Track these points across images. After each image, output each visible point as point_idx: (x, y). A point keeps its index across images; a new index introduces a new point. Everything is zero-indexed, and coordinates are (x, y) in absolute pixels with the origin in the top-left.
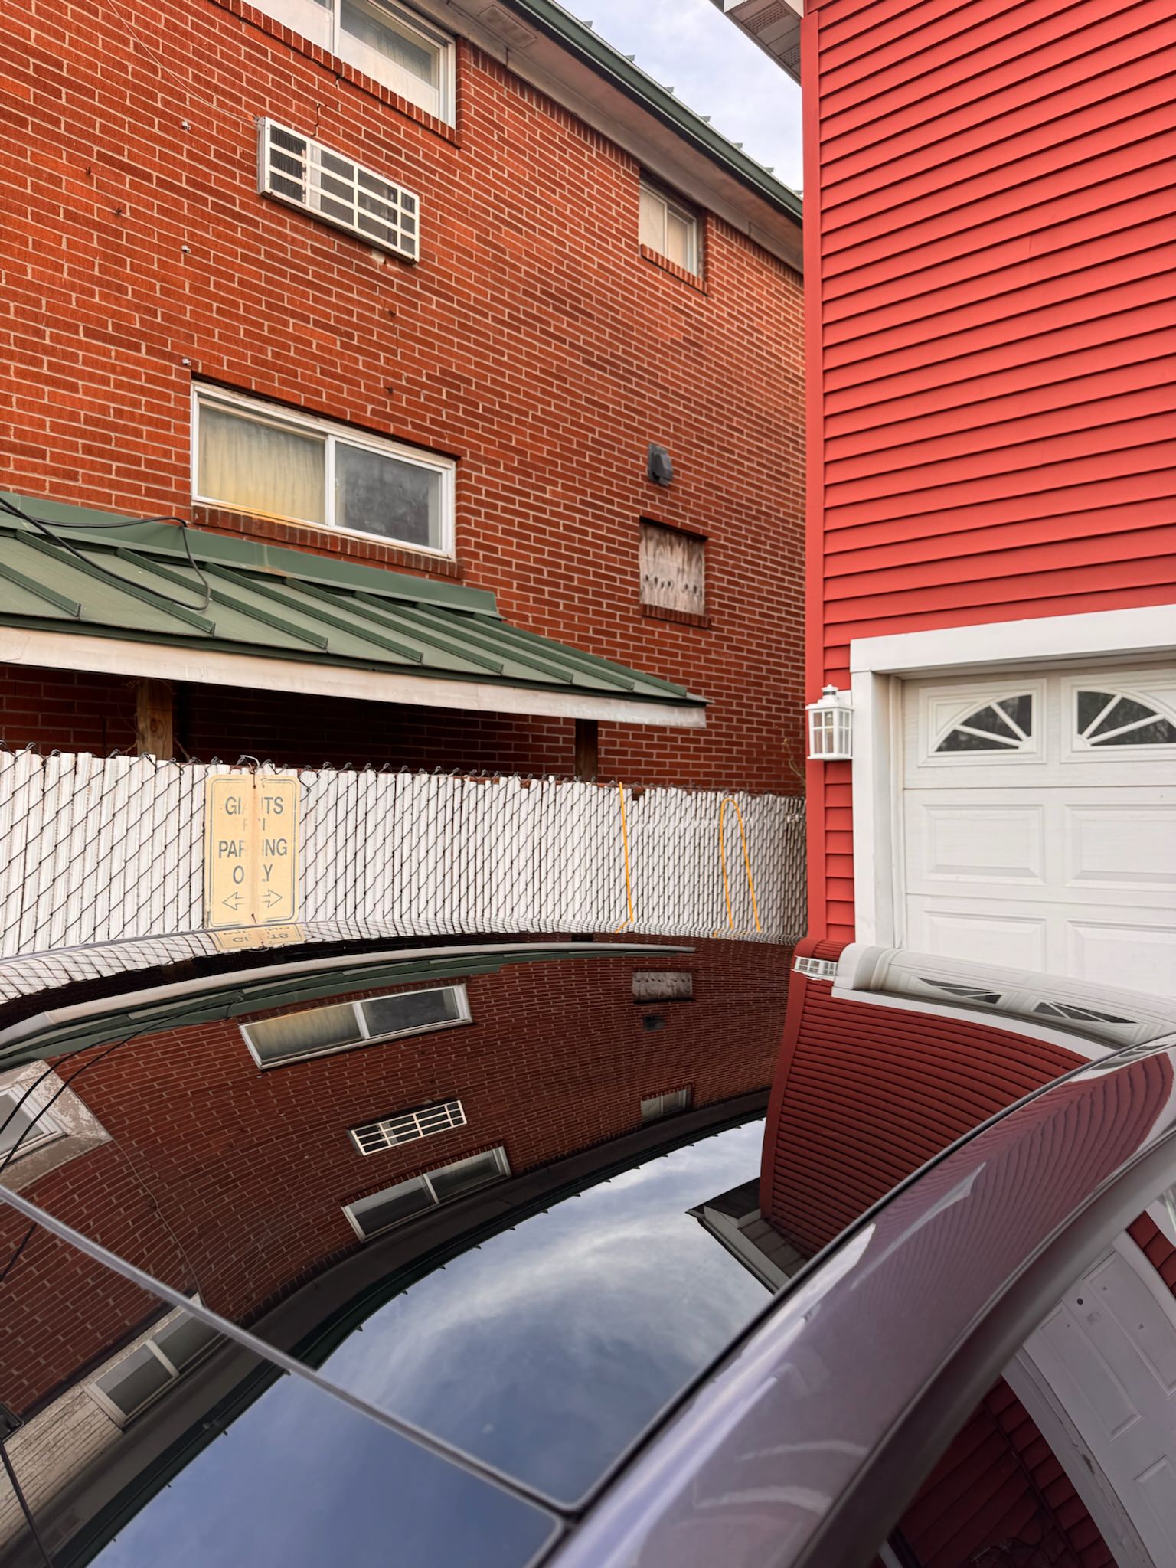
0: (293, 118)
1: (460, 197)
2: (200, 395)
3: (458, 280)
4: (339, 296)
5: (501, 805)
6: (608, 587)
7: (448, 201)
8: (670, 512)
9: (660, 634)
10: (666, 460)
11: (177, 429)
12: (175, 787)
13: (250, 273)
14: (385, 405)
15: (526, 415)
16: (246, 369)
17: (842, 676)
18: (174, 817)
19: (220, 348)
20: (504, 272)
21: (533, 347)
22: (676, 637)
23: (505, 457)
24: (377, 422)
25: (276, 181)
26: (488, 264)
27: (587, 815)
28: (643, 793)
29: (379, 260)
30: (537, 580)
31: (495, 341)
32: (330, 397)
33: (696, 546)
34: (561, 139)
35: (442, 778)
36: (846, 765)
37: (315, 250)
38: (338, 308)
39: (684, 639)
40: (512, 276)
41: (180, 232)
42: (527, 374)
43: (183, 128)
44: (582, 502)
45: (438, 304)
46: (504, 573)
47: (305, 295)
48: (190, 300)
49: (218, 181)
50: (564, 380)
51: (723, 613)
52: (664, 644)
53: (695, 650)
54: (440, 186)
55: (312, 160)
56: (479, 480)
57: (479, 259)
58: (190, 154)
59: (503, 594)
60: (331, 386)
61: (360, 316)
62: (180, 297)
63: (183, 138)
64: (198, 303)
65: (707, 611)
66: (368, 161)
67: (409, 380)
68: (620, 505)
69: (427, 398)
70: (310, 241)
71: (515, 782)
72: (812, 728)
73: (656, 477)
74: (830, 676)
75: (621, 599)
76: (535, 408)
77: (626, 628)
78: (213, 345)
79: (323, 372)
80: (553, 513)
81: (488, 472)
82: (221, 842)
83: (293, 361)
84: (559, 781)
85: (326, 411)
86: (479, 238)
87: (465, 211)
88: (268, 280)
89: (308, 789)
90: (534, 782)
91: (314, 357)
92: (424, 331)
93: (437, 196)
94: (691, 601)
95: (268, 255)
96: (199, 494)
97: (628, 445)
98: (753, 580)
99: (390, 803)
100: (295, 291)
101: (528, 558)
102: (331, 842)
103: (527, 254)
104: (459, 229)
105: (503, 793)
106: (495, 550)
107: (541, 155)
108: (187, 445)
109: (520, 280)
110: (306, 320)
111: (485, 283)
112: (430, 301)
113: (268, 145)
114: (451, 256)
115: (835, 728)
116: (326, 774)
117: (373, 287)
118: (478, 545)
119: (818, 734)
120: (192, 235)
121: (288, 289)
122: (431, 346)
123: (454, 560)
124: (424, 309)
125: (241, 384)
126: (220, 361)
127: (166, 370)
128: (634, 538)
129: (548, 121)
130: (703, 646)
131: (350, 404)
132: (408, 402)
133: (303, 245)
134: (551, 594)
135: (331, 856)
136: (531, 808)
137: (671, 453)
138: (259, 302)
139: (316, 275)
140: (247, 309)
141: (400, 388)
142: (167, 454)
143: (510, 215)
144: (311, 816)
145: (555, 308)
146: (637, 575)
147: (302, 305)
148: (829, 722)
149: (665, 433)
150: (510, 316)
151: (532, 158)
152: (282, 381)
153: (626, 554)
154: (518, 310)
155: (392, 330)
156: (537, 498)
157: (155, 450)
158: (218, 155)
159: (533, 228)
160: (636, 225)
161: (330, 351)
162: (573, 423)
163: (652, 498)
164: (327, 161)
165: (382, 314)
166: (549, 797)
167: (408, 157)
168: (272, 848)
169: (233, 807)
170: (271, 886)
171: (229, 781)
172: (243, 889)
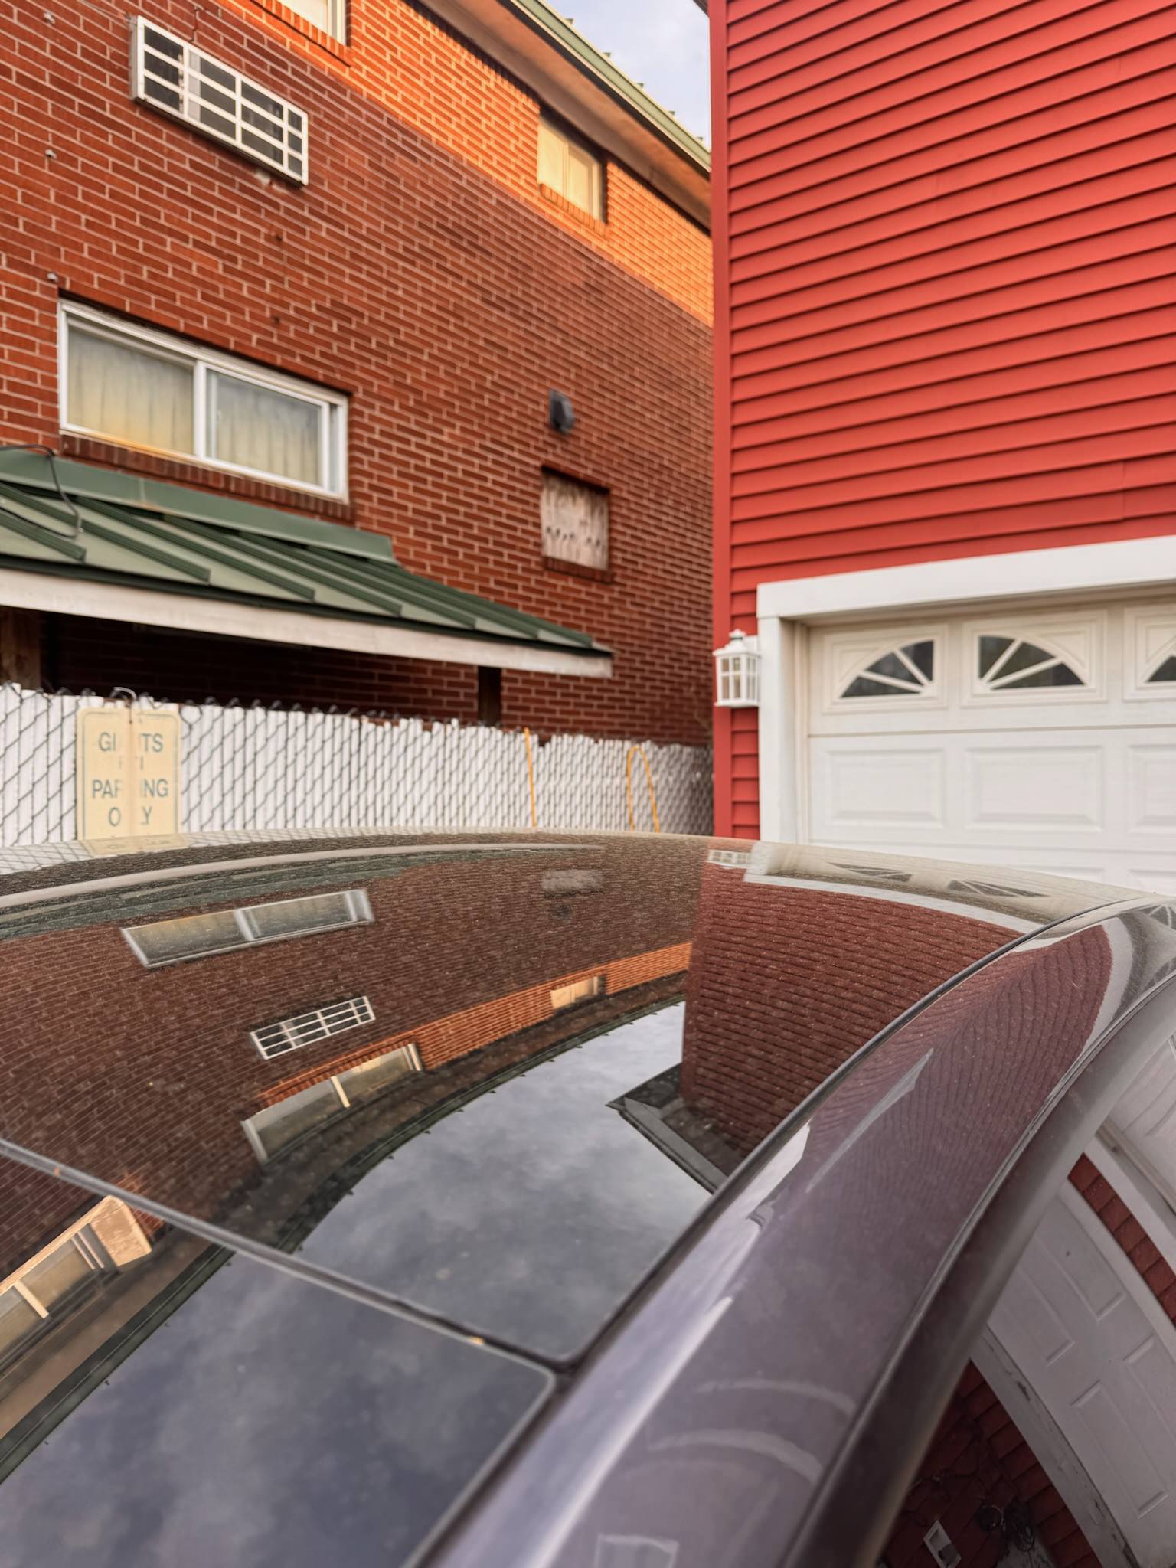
0: (169, 20)
1: (351, 119)
2: (69, 315)
3: (349, 208)
4: (220, 215)
5: (401, 749)
6: (509, 536)
7: (338, 122)
8: (572, 462)
9: (563, 588)
10: (568, 406)
11: (43, 349)
12: (42, 722)
13: (122, 184)
14: (271, 335)
15: (422, 352)
16: (119, 288)
17: (749, 622)
18: (42, 754)
19: (90, 265)
20: (397, 201)
21: (429, 282)
22: (579, 591)
23: (400, 396)
24: (263, 353)
25: (151, 87)
26: (381, 192)
27: (492, 761)
28: (549, 740)
29: (265, 180)
30: (435, 527)
31: (389, 273)
32: (211, 323)
33: (599, 499)
34: (458, 66)
35: (338, 718)
36: (753, 712)
37: (193, 164)
38: (220, 229)
39: (588, 594)
40: (406, 206)
41: (44, 135)
42: (423, 310)
43: (46, 20)
44: (482, 447)
45: (328, 231)
46: (400, 518)
47: (184, 213)
48: (55, 211)
49: (85, 82)
50: (462, 319)
51: (625, 568)
52: (567, 598)
53: (598, 605)
54: (329, 105)
55: (190, 65)
56: (372, 418)
57: (371, 186)
58: (54, 51)
59: (399, 539)
60: (212, 312)
61: (244, 239)
62: (46, 206)
63: (46, 32)
64: (64, 214)
65: (611, 565)
66: (251, 72)
67: (297, 310)
68: (521, 452)
69: (317, 329)
70: (188, 156)
71: (415, 725)
72: (720, 674)
73: (557, 423)
74: (738, 621)
75: (523, 550)
76: (431, 346)
77: (528, 580)
78: (82, 261)
79: (205, 296)
80: (451, 457)
81: (382, 410)
82: (95, 781)
83: (172, 283)
84: (463, 724)
85: (208, 339)
86: (371, 164)
87: (356, 134)
88: (143, 193)
89: (190, 727)
90: (437, 726)
91: (194, 280)
92: (313, 259)
93: (327, 115)
94: (594, 555)
95: (143, 167)
96: (69, 421)
97: (528, 389)
98: (655, 535)
99: (281, 744)
100: (174, 208)
101: (424, 503)
102: (217, 784)
103: (423, 185)
104: (350, 152)
105: (403, 737)
106: (389, 493)
107: (437, 80)
108: (54, 368)
109: (415, 211)
110: (185, 239)
111: (378, 213)
112: (320, 228)
113: (141, 47)
114: (341, 181)
115: (743, 673)
116: (211, 711)
117: (258, 209)
118: (372, 487)
119: (726, 680)
120: (57, 140)
121: (165, 204)
122: (321, 275)
123: (346, 500)
124: (313, 236)
125: (113, 304)
126: (90, 279)
127: (31, 285)
128: (535, 486)
129: (444, 45)
130: (606, 601)
131: (234, 332)
132: (297, 332)
133: (181, 159)
134: (450, 541)
135: (217, 799)
136: (433, 753)
137: (573, 400)
138: (132, 216)
139: (195, 191)
140: (119, 223)
141: (288, 318)
142: (31, 376)
143: (404, 142)
144: (195, 756)
145: (452, 243)
146: (538, 525)
147: (180, 223)
148: (737, 667)
149: (566, 379)
150: (405, 249)
151: (427, 83)
152: (159, 304)
153: (527, 503)
154: (412, 243)
155: (279, 256)
156: (434, 440)
157: (18, 372)
158: (86, 53)
159: (429, 158)
160: (535, 161)
161: (212, 275)
162: (471, 363)
163: (554, 446)
164: (206, 69)
165: (268, 238)
166: (452, 742)
167: (294, 72)
168: (152, 789)
169: (108, 744)
170: (149, 829)
171: (102, 716)
172: (120, 832)
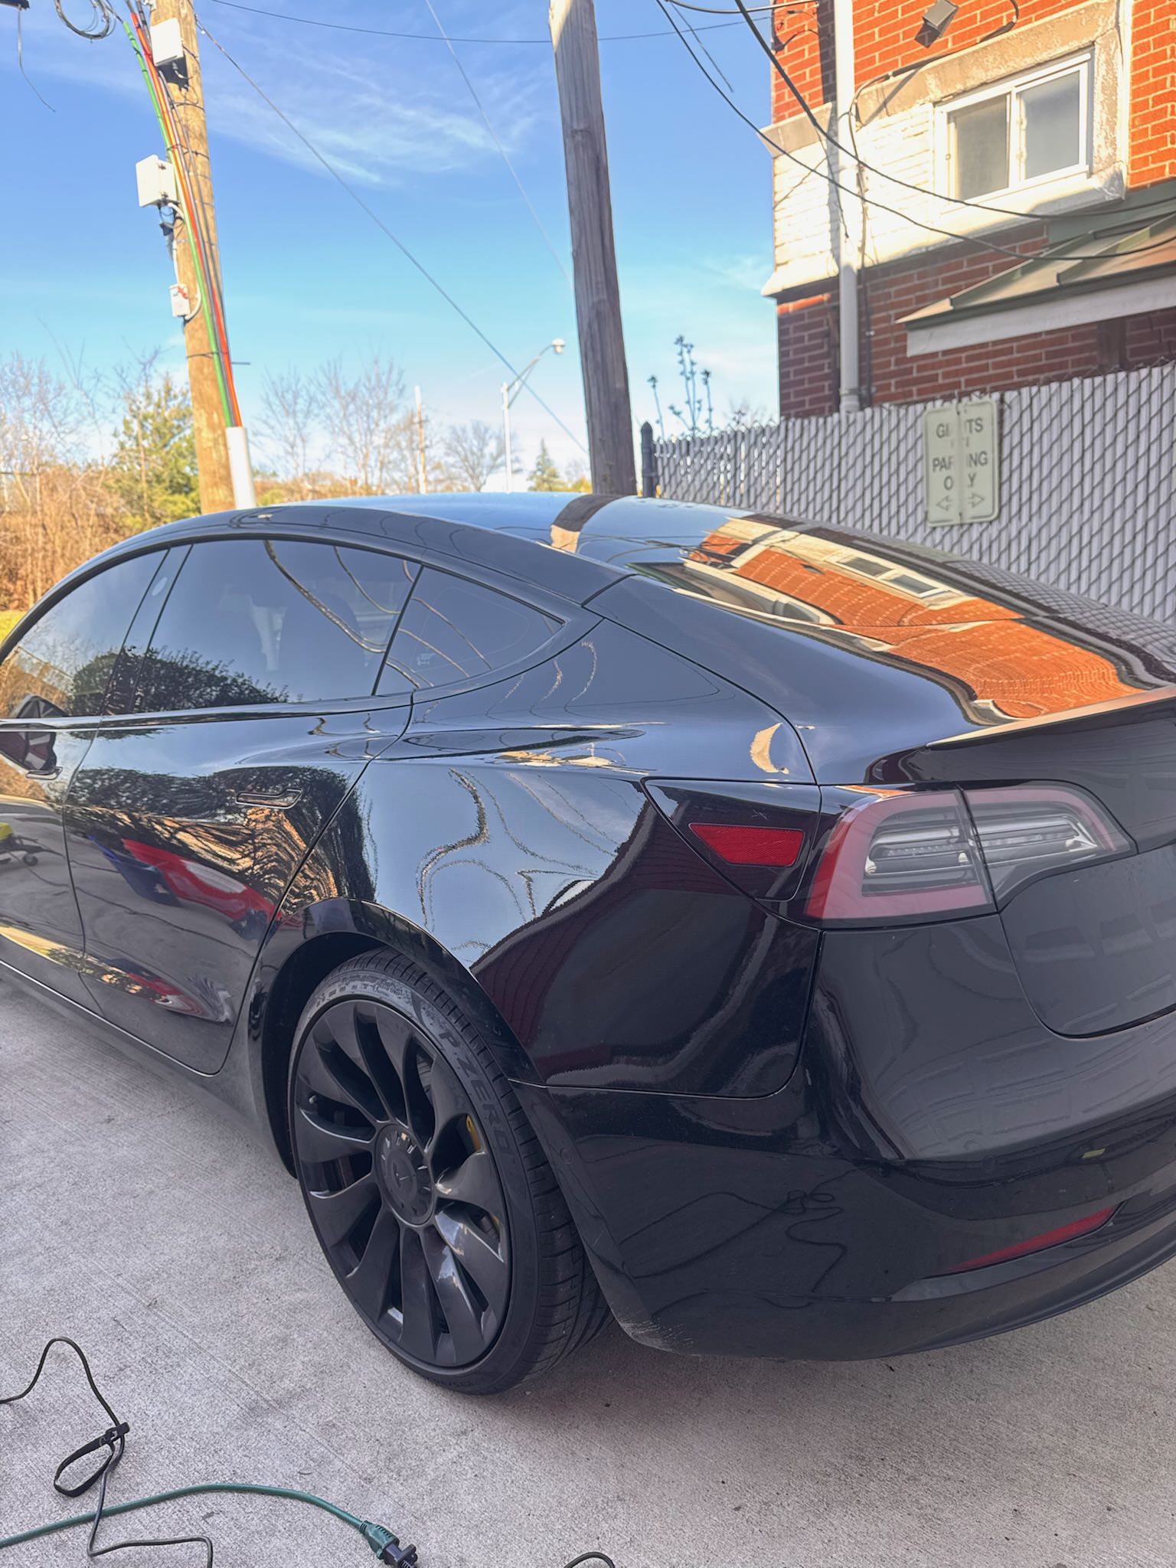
12: (903, 422)
168: (975, 460)
169: (943, 432)
170: (974, 490)
171: (940, 412)
172: (953, 494)
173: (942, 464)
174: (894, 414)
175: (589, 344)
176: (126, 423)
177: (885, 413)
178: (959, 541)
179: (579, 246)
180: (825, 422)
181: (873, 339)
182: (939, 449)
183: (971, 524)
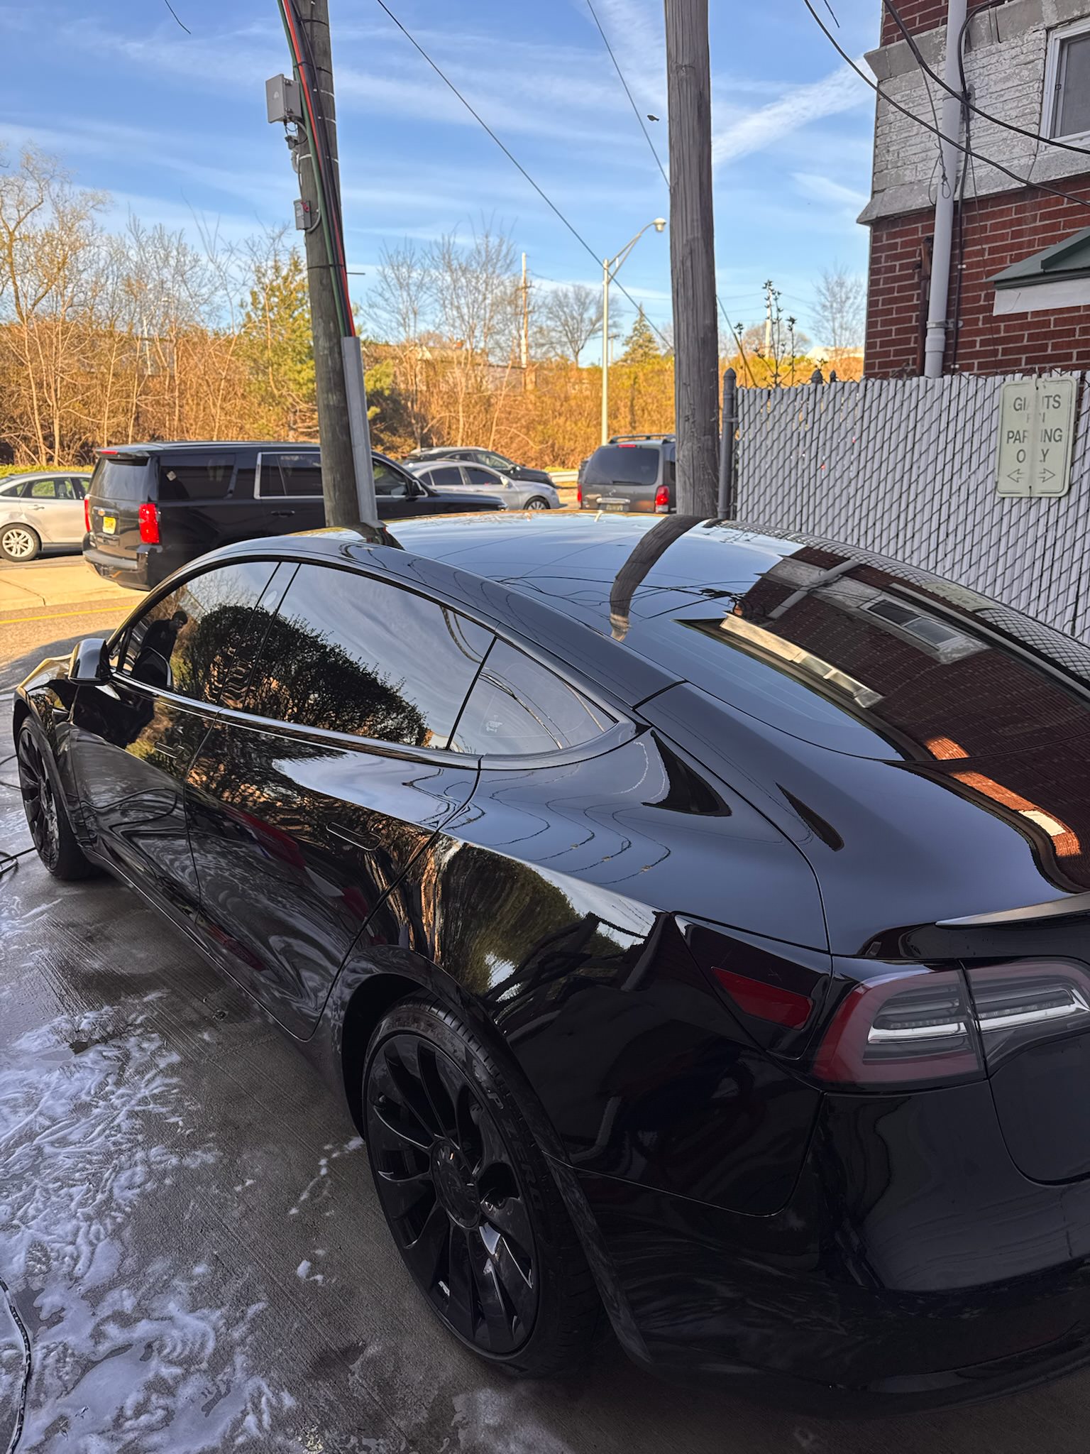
168: (1049, 436)
169: (1020, 405)
170: (1046, 465)
171: (1017, 386)
172: (1024, 467)
173: (1016, 437)
174: (972, 384)
175: (681, 281)
176: (253, 294)
177: (964, 381)
178: (1027, 513)
179: (677, 183)
180: (904, 385)
181: (964, 272)
182: (1015, 422)
183: (1041, 498)
